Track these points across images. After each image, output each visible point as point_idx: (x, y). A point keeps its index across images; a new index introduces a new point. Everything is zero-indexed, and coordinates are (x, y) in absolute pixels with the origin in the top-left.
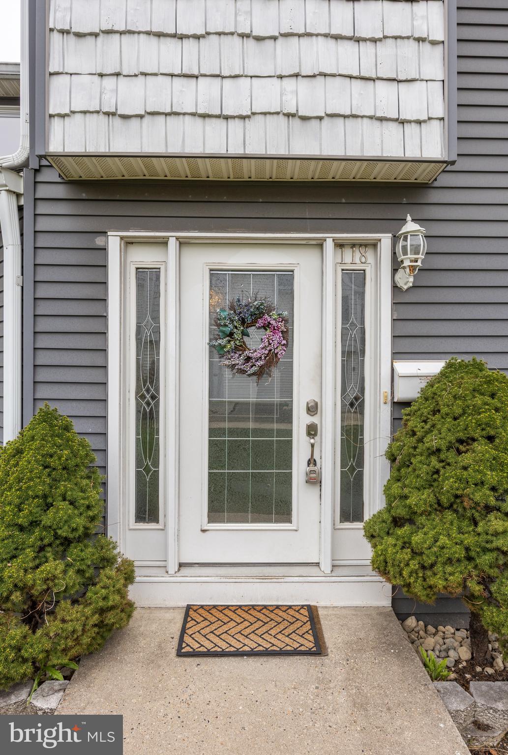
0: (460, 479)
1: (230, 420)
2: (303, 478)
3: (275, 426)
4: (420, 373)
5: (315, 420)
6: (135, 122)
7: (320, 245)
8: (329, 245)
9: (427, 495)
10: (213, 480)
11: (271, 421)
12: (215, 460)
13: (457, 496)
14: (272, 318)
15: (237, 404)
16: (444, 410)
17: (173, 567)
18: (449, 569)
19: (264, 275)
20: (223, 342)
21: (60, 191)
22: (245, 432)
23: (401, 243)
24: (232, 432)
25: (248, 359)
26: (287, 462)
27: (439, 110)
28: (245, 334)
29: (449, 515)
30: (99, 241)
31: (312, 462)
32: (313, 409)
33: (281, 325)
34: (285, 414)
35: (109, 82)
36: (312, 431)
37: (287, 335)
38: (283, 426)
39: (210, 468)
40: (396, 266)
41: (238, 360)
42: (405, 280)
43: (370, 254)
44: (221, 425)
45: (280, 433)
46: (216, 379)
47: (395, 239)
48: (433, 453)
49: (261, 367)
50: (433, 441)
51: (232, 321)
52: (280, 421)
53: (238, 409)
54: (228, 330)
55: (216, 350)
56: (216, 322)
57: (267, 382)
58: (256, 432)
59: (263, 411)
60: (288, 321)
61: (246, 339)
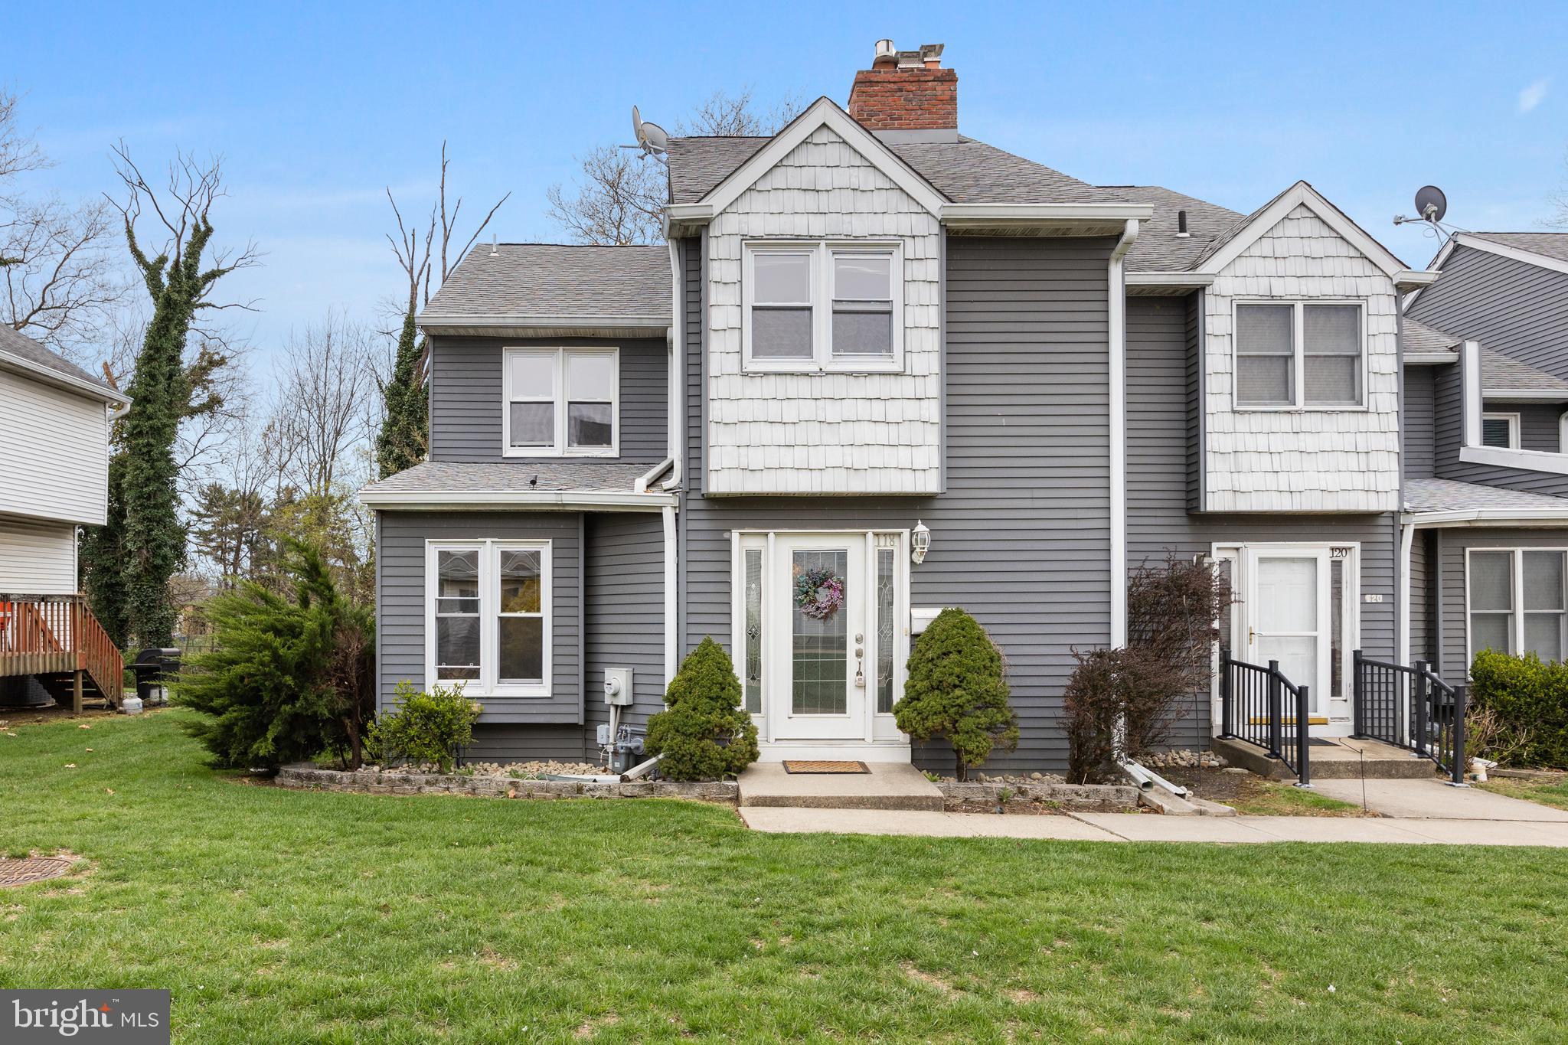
0: (942, 673)
1: (807, 648)
2: (853, 684)
3: (835, 652)
4: (926, 616)
5: (861, 646)
6: (758, 474)
7: (865, 535)
8: (870, 536)
9: (926, 683)
10: (796, 686)
11: (832, 648)
12: (797, 674)
13: (941, 682)
14: (833, 581)
15: (811, 637)
16: (937, 637)
17: (772, 740)
18: (935, 717)
19: (828, 554)
20: (801, 597)
21: (701, 505)
22: (816, 656)
23: (915, 537)
24: (808, 656)
25: (818, 608)
26: (842, 674)
27: (936, 462)
28: (816, 592)
29: (936, 692)
30: (726, 535)
31: (859, 673)
32: (859, 640)
33: (840, 586)
34: (842, 644)
35: (743, 450)
36: (859, 654)
37: (843, 591)
38: (839, 652)
39: (794, 679)
40: (912, 550)
41: (811, 609)
42: (919, 559)
43: (896, 540)
44: (801, 651)
45: (838, 656)
46: (797, 622)
47: (912, 535)
48: (930, 661)
49: (826, 614)
50: (930, 654)
51: (807, 583)
52: (838, 648)
53: (812, 641)
54: (805, 589)
55: (797, 603)
56: (797, 584)
57: (830, 623)
58: (823, 656)
59: (828, 642)
60: (843, 583)
61: (816, 595)
